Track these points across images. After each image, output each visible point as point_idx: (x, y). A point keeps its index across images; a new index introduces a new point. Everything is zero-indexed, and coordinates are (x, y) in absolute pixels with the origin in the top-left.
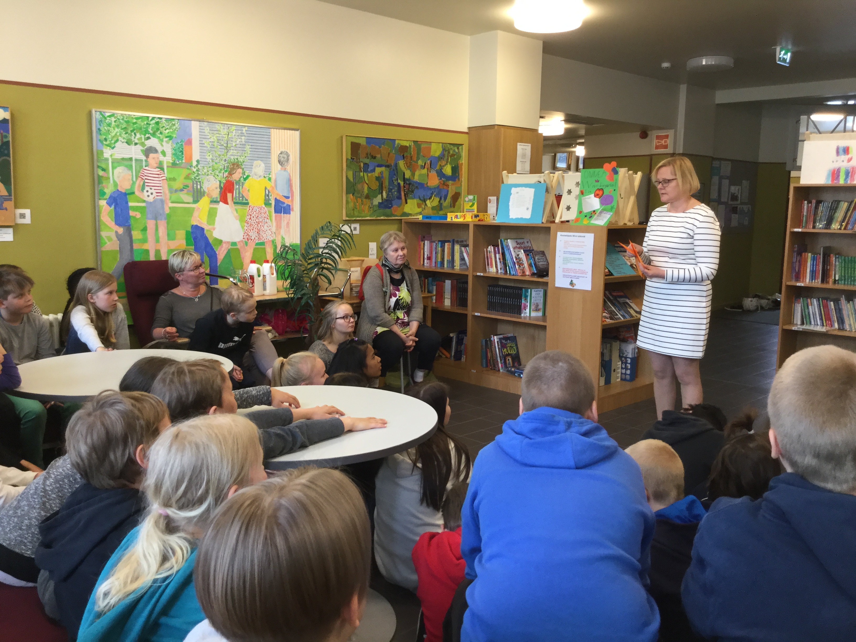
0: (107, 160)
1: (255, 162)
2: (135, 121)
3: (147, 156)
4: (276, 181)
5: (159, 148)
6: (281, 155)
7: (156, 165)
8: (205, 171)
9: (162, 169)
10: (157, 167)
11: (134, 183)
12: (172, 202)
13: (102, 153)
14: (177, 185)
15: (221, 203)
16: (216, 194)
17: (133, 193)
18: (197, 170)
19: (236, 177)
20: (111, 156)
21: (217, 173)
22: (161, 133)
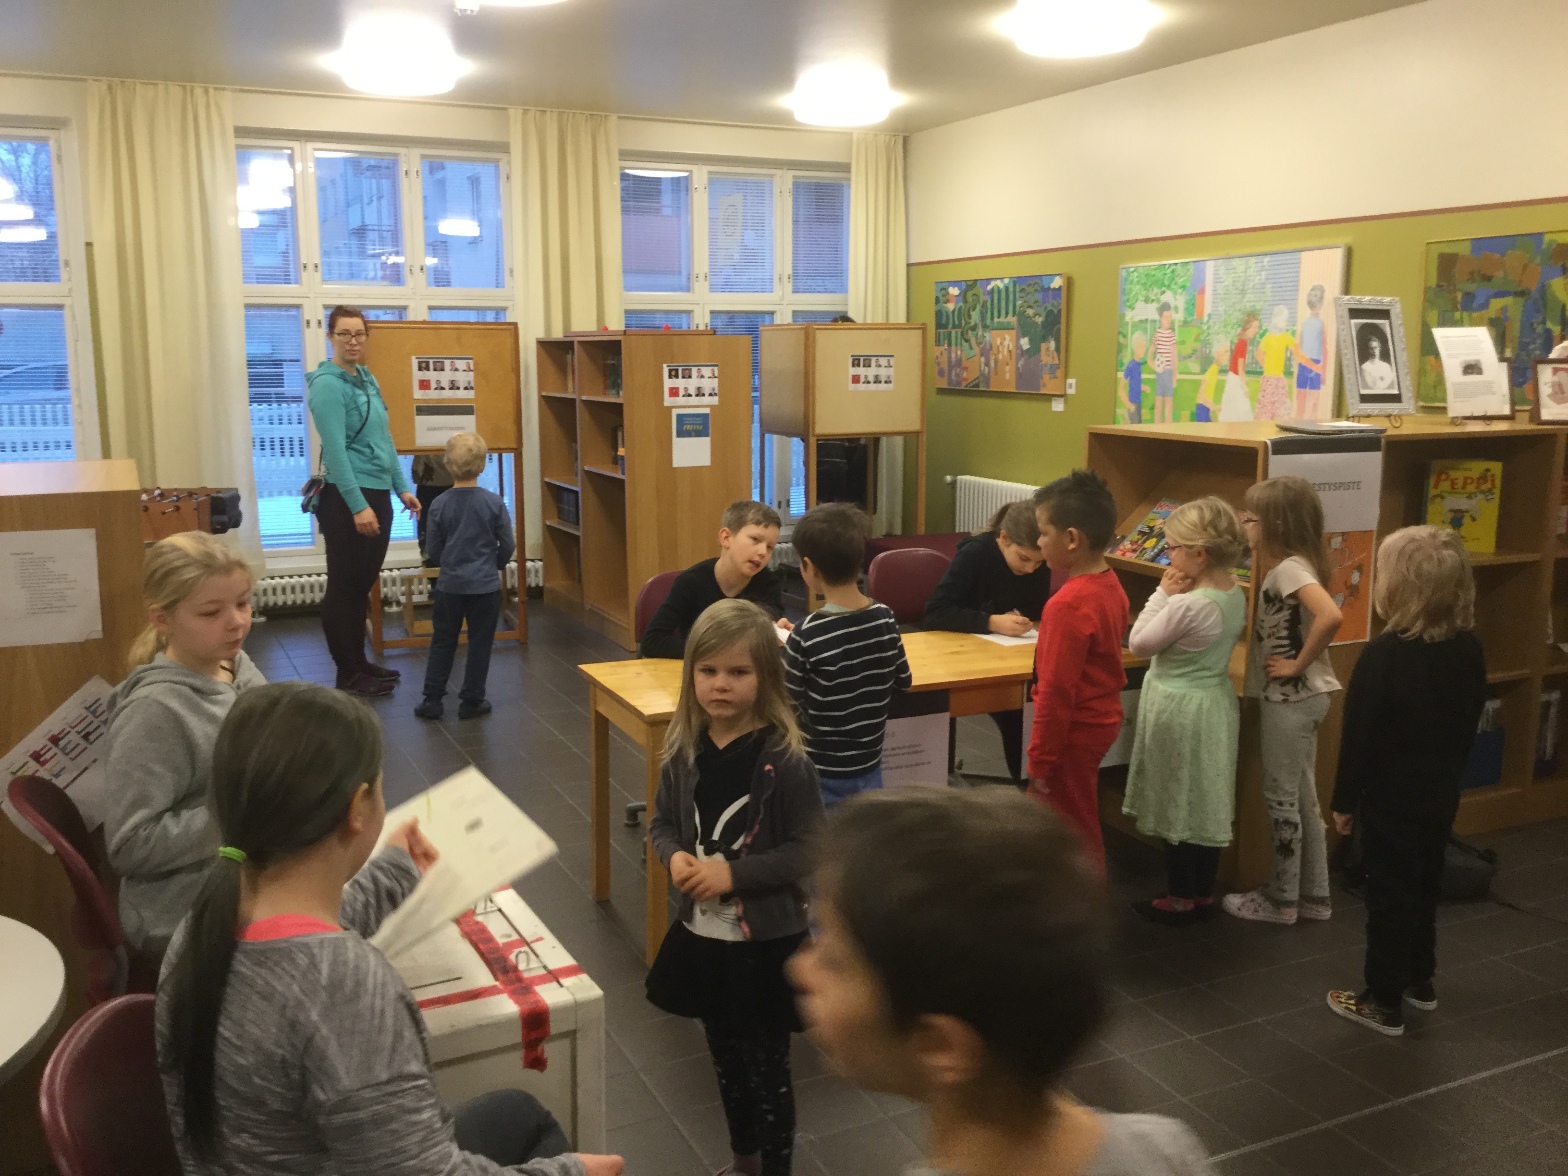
0: (1127, 323)
1: (1277, 309)
2: (1153, 273)
3: (1161, 315)
4: (1301, 336)
5: (1173, 304)
6: (1313, 293)
7: (1168, 326)
8: (1216, 328)
9: (1174, 330)
10: (1170, 329)
11: (1148, 349)
12: (1181, 373)
13: (1123, 316)
14: (1187, 350)
15: (1231, 374)
16: (1226, 360)
17: (1146, 362)
18: (1209, 328)
19: (1250, 333)
20: (1131, 318)
21: (1229, 330)
22: (1176, 284)
